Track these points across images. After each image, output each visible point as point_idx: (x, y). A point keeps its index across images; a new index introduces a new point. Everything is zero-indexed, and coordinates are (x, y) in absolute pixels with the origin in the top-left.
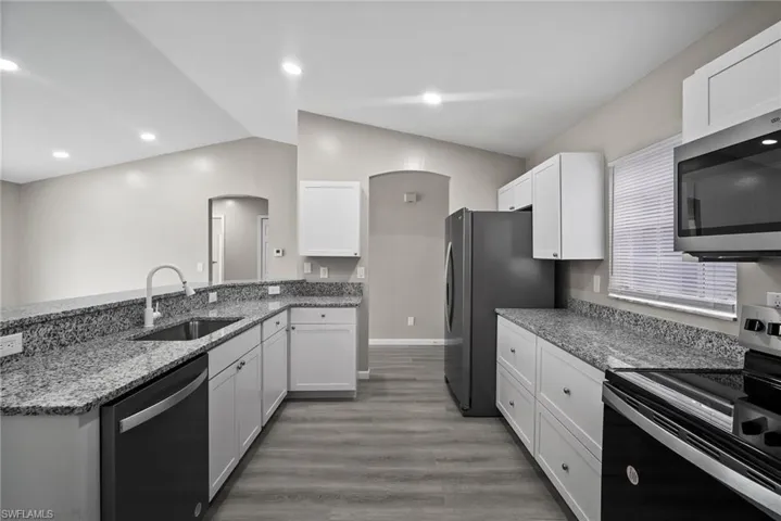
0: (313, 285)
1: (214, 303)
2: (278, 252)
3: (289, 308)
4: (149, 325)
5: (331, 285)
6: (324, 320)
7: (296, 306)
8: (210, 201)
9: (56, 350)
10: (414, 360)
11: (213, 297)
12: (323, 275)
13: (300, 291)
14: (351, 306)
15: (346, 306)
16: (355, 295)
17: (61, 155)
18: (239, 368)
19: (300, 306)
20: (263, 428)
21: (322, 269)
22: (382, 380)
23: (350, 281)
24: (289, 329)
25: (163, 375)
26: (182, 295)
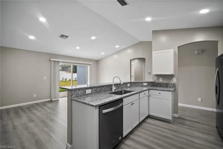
0: (158, 84)
1: (129, 87)
2: (148, 73)
3: (149, 90)
4: (113, 90)
5: (163, 84)
6: (160, 95)
7: (151, 89)
8: (131, 60)
9: (96, 93)
10: (200, 115)
11: (129, 85)
12: (161, 80)
13: (153, 85)
14: (169, 91)
15: (168, 91)
16: (172, 88)
17: (103, 53)
18: (132, 105)
19: (152, 89)
20: (140, 123)
21: (160, 78)
22: (185, 119)
23: (171, 83)
24: (149, 96)
25: (111, 102)
26: (120, 84)
